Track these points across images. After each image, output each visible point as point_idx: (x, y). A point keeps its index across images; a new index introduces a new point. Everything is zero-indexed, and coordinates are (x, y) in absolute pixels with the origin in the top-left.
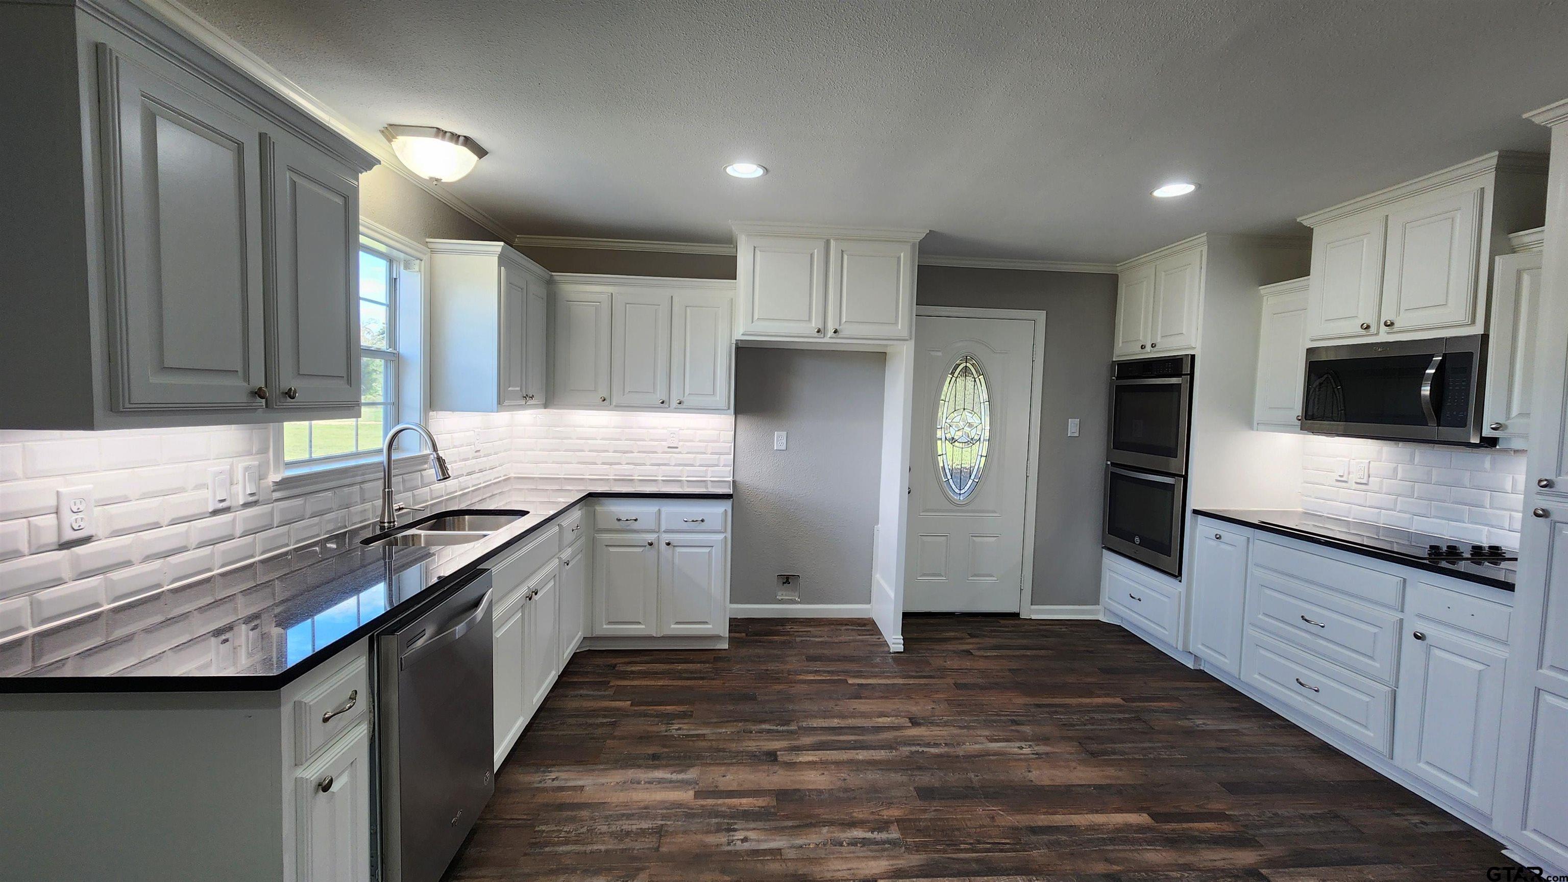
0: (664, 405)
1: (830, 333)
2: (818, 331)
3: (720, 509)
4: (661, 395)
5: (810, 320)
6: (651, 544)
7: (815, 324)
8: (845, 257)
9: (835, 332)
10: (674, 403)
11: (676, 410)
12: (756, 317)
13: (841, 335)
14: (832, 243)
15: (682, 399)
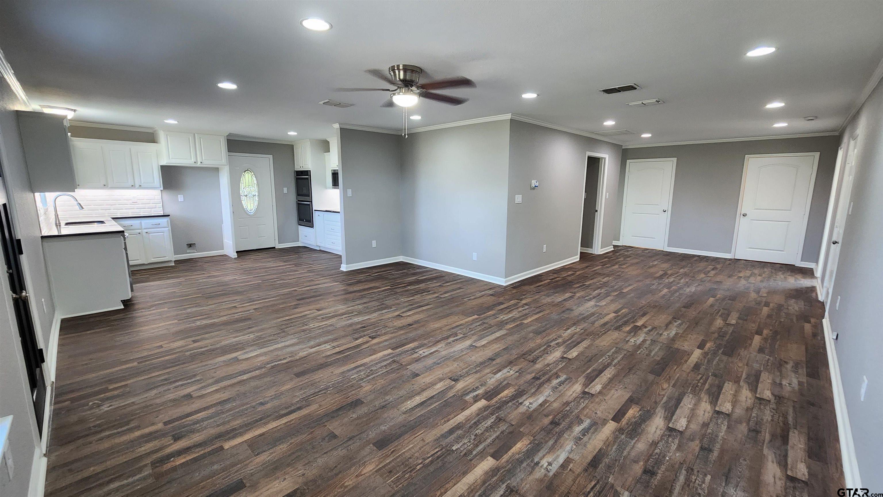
0: (133, 187)
1: (199, 163)
2: (195, 162)
3: (165, 220)
4: (131, 183)
5: (191, 159)
6: (139, 233)
7: (193, 160)
8: (201, 140)
9: (201, 163)
10: (137, 186)
11: (138, 189)
12: (171, 158)
13: (203, 164)
14: (196, 135)
15: (140, 184)
